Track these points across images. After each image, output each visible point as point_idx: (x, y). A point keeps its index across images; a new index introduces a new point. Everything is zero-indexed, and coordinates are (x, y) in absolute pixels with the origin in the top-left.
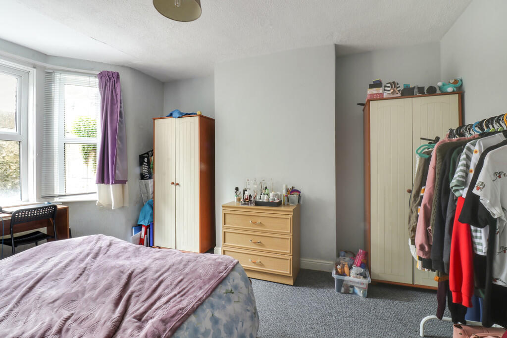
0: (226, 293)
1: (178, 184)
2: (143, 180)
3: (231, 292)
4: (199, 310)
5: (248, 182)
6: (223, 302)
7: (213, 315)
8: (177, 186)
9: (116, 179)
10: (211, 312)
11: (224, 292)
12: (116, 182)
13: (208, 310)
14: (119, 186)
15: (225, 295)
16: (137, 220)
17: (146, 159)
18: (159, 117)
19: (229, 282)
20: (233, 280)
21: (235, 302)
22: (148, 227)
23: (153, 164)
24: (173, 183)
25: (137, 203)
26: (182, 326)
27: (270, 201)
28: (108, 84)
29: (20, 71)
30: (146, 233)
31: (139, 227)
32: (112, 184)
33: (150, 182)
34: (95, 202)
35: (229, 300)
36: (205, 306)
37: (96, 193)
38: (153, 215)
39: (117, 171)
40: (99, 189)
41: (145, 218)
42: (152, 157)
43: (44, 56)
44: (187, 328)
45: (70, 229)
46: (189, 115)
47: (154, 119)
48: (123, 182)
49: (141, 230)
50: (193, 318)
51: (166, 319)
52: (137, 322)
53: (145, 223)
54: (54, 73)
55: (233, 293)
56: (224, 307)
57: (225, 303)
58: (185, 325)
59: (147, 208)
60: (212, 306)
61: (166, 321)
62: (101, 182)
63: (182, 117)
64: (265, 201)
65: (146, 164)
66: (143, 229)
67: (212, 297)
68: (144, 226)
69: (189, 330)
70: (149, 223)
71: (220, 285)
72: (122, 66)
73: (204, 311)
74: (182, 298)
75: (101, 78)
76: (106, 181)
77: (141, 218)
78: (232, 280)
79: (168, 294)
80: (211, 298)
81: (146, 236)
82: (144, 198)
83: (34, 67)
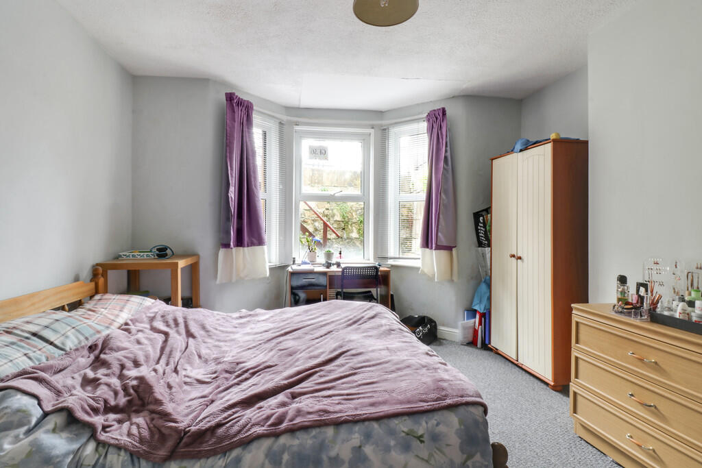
0: (408, 434)
1: (520, 258)
2: (480, 248)
3: (420, 438)
4: (344, 427)
5: (655, 267)
6: (392, 443)
7: (360, 447)
8: (519, 260)
9: (438, 244)
10: (361, 441)
11: (406, 430)
12: (438, 248)
13: (357, 435)
14: (444, 253)
15: (403, 434)
16: (472, 303)
17: (482, 218)
18: (499, 156)
19: (427, 423)
20: (438, 424)
21: (417, 456)
22: (483, 315)
23: (491, 226)
24: (513, 256)
25: (472, 278)
26: (310, 430)
27: (694, 319)
28: (435, 125)
29: (363, 134)
30: (480, 324)
31: (472, 312)
32: (435, 250)
33: (487, 250)
34: (418, 269)
35: (406, 448)
36: (357, 428)
37: (419, 259)
38: (490, 299)
39: (439, 234)
40: (423, 255)
41: (480, 302)
42: (489, 215)
43: (379, 113)
44: (315, 437)
45: (392, 296)
46: (541, 142)
47: (492, 160)
48: (449, 248)
49: (475, 317)
50: (330, 431)
51: (302, 411)
52: (289, 398)
53: (480, 308)
54: (388, 128)
55: (422, 442)
56: (387, 449)
57: (395, 445)
58: (314, 432)
59: (483, 287)
60: (368, 436)
61: (301, 413)
62: (425, 245)
63: (526, 149)
64: (677, 316)
65: (482, 225)
66: (478, 316)
67: (380, 425)
68: (479, 312)
69: (315, 440)
70: (485, 311)
71: (406, 418)
72: (453, 97)
73: (351, 432)
74: (343, 402)
75: (429, 121)
76: (430, 246)
77: (476, 301)
78: (435, 422)
79: (341, 390)
80: (375, 425)
81: (480, 327)
82: (483, 274)
83: (373, 128)
